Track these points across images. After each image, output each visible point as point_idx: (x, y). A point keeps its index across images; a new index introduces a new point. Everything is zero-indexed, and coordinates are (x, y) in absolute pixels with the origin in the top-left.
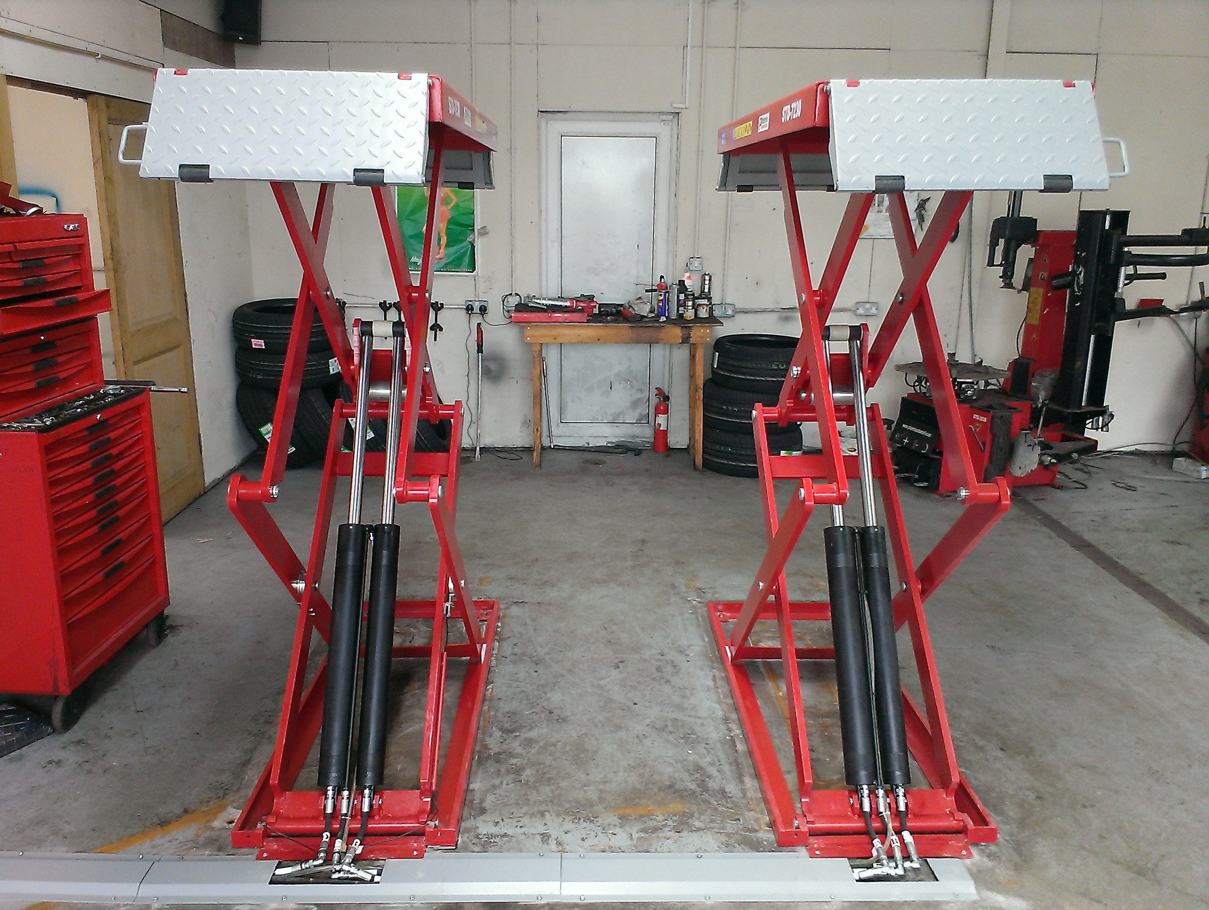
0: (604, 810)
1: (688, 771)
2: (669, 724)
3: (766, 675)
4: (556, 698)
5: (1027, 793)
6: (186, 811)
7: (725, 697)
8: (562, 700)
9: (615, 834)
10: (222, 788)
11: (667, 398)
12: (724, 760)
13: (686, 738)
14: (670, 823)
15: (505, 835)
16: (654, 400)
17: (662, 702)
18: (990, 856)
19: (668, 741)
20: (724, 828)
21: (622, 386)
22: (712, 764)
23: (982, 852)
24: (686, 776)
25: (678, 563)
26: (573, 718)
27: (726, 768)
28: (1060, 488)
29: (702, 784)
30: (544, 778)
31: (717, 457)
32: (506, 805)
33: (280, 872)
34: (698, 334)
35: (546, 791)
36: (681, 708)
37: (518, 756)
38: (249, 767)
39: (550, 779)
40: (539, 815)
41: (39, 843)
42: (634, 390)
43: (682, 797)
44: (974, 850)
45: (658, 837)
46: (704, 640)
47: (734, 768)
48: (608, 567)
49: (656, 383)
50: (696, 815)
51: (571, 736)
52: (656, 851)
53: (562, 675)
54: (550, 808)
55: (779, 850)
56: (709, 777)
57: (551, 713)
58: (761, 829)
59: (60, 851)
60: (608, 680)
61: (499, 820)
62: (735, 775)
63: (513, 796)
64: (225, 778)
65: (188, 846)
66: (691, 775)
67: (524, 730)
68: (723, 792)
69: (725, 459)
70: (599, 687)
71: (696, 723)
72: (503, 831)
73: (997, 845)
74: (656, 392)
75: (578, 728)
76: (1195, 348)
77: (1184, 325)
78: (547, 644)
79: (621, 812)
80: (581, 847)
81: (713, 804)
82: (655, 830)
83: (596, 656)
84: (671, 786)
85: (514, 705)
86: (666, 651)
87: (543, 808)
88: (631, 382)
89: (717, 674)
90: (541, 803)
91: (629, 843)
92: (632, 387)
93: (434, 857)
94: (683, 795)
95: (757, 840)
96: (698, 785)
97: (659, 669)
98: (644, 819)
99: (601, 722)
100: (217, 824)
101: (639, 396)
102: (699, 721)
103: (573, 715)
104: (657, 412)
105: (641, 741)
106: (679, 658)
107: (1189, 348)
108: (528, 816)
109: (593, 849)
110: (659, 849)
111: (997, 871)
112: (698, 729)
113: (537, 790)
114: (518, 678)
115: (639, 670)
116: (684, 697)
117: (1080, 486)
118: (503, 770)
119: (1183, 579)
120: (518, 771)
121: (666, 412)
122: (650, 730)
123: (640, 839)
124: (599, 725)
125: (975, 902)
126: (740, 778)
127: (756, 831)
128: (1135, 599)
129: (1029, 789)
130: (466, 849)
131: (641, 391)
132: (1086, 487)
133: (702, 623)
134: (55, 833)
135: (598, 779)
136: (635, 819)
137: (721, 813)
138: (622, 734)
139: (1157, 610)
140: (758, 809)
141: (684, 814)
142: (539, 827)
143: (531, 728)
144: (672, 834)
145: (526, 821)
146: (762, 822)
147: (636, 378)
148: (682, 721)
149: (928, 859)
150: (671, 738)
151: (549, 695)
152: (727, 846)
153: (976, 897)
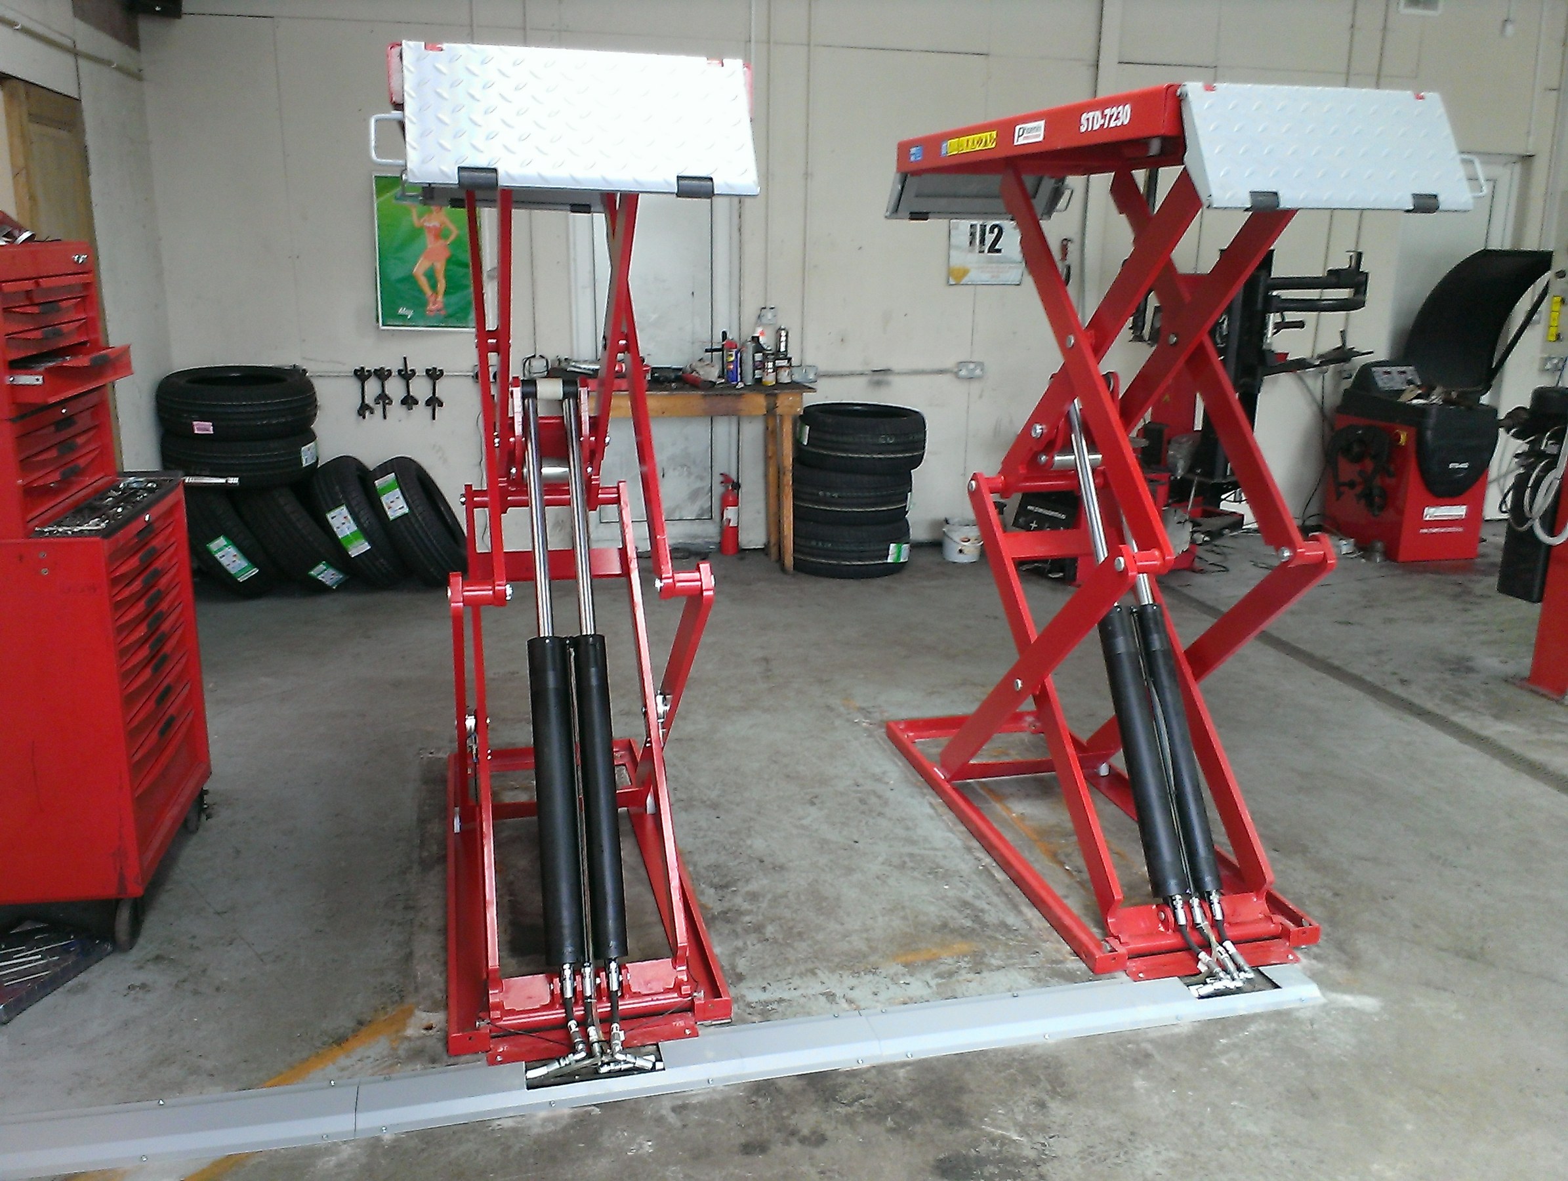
0: (881, 960)
1: (955, 907)
2: (907, 859)
3: (988, 797)
4: (758, 844)
5: (1323, 891)
6: (360, 1023)
7: (955, 825)
8: (768, 846)
9: (908, 984)
10: (392, 990)
11: (737, 486)
12: (989, 892)
13: (933, 871)
14: (963, 964)
15: (781, 1000)
16: (718, 490)
17: (885, 837)
18: (1317, 957)
19: (915, 878)
20: (1026, 963)
21: (677, 473)
22: (977, 897)
23: (1307, 955)
24: (956, 914)
25: (821, 682)
26: (791, 864)
27: (995, 899)
28: (1202, 571)
29: (977, 919)
30: (792, 934)
31: (813, 555)
32: (764, 968)
33: (532, 1074)
34: (786, 403)
35: (803, 947)
36: (912, 842)
37: (750, 912)
38: (415, 962)
39: (800, 934)
40: (809, 974)
41: (178, 1086)
42: (693, 477)
43: (963, 936)
44: (1299, 955)
45: (958, 981)
46: (897, 765)
47: (1004, 899)
48: (740, 692)
49: (719, 468)
50: (989, 954)
51: (800, 885)
52: (964, 996)
53: (752, 819)
54: (817, 964)
55: (1097, 978)
56: (982, 911)
57: (762, 861)
58: (1067, 959)
59: (216, 1092)
60: (810, 818)
61: (765, 984)
62: (1009, 906)
63: (767, 957)
64: (390, 978)
65: (387, 1064)
66: (960, 912)
67: (740, 884)
68: (1004, 925)
69: (825, 557)
70: (803, 827)
71: (936, 855)
72: (777, 995)
73: (1318, 946)
74: (721, 479)
75: (804, 875)
76: (1322, 409)
77: (1310, 382)
78: (715, 785)
79: (904, 959)
80: (877, 1001)
81: (1001, 940)
82: (951, 974)
83: (781, 794)
84: (945, 925)
85: (711, 858)
86: (861, 781)
87: (810, 966)
88: (689, 467)
89: (933, 800)
90: (805, 960)
91: (929, 991)
92: (690, 474)
93: (711, 1035)
94: (964, 934)
95: (1068, 971)
96: (973, 921)
97: (862, 801)
98: (932, 963)
99: (826, 866)
100: (410, 1032)
101: (698, 484)
102: (939, 853)
103: (790, 861)
104: (725, 503)
105: (884, 882)
106: (879, 788)
107: (1315, 408)
108: (796, 977)
109: (891, 1002)
110: (966, 993)
111: (1331, 972)
112: (943, 863)
113: (792, 947)
114: (699, 827)
115: (840, 804)
116: (908, 829)
117: (1219, 569)
118: (739, 930)
119: (1372, 660)
120: (758, 929)
121: (736, 504)
122: (888, 868)
123: (938, 985)
124: (827, 869)
125: (1325, 1005)
126: (1015, 907)
127: (1061, 962)
128: (1333, 683)
129: (1322, 888)
130: (744, 1021)
131: (701, 478)
132: (1226, 570)
133: (886, 747)
134: (194, 1071)
135: (856, 927)
136: (922, 965)
137: (1015, 946)
138: (857, 877)
139: (1361, 694)
140: (1052, 939)
141: (975, 954)
142: (814, 987)
143: (747, 881)
144: (971, 976)
145: (796, 981)
146: (1064, 951)
147: (694, 462)
148: (919, 855)
149: (1260, 968)
150: (916, 874)
151: (749, 842)
152: (1039, 980)
153: (1323, 1000)
